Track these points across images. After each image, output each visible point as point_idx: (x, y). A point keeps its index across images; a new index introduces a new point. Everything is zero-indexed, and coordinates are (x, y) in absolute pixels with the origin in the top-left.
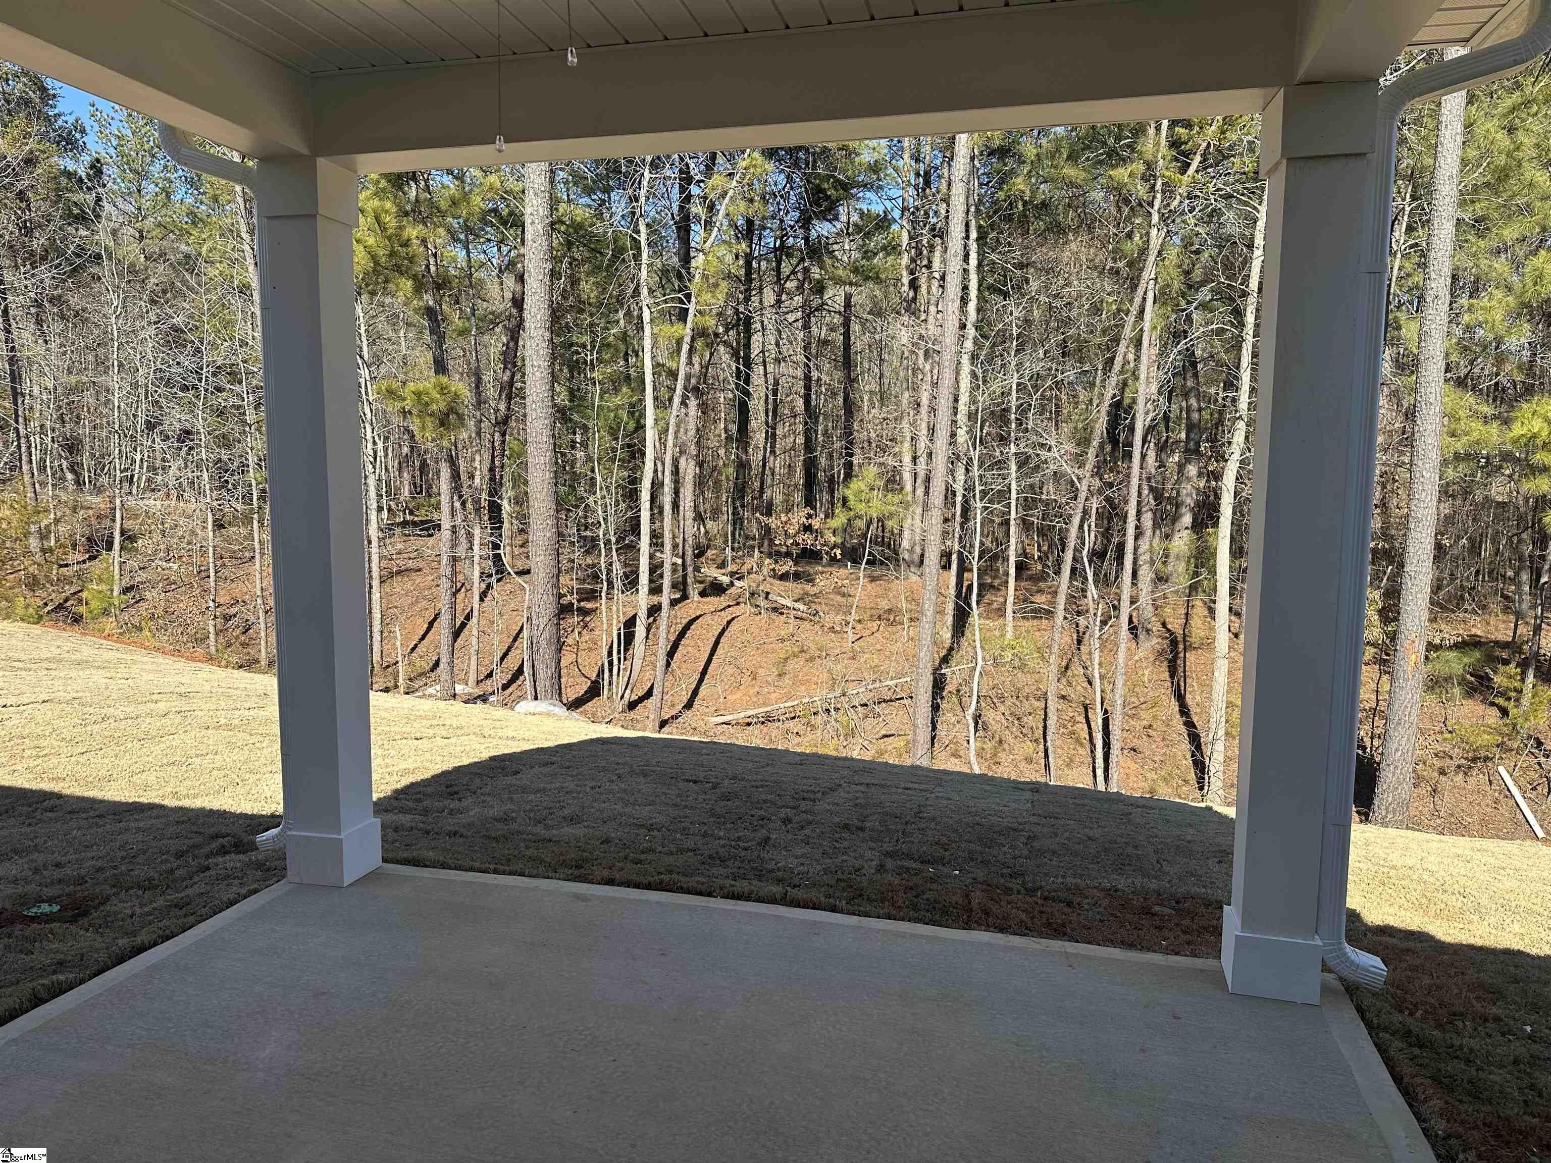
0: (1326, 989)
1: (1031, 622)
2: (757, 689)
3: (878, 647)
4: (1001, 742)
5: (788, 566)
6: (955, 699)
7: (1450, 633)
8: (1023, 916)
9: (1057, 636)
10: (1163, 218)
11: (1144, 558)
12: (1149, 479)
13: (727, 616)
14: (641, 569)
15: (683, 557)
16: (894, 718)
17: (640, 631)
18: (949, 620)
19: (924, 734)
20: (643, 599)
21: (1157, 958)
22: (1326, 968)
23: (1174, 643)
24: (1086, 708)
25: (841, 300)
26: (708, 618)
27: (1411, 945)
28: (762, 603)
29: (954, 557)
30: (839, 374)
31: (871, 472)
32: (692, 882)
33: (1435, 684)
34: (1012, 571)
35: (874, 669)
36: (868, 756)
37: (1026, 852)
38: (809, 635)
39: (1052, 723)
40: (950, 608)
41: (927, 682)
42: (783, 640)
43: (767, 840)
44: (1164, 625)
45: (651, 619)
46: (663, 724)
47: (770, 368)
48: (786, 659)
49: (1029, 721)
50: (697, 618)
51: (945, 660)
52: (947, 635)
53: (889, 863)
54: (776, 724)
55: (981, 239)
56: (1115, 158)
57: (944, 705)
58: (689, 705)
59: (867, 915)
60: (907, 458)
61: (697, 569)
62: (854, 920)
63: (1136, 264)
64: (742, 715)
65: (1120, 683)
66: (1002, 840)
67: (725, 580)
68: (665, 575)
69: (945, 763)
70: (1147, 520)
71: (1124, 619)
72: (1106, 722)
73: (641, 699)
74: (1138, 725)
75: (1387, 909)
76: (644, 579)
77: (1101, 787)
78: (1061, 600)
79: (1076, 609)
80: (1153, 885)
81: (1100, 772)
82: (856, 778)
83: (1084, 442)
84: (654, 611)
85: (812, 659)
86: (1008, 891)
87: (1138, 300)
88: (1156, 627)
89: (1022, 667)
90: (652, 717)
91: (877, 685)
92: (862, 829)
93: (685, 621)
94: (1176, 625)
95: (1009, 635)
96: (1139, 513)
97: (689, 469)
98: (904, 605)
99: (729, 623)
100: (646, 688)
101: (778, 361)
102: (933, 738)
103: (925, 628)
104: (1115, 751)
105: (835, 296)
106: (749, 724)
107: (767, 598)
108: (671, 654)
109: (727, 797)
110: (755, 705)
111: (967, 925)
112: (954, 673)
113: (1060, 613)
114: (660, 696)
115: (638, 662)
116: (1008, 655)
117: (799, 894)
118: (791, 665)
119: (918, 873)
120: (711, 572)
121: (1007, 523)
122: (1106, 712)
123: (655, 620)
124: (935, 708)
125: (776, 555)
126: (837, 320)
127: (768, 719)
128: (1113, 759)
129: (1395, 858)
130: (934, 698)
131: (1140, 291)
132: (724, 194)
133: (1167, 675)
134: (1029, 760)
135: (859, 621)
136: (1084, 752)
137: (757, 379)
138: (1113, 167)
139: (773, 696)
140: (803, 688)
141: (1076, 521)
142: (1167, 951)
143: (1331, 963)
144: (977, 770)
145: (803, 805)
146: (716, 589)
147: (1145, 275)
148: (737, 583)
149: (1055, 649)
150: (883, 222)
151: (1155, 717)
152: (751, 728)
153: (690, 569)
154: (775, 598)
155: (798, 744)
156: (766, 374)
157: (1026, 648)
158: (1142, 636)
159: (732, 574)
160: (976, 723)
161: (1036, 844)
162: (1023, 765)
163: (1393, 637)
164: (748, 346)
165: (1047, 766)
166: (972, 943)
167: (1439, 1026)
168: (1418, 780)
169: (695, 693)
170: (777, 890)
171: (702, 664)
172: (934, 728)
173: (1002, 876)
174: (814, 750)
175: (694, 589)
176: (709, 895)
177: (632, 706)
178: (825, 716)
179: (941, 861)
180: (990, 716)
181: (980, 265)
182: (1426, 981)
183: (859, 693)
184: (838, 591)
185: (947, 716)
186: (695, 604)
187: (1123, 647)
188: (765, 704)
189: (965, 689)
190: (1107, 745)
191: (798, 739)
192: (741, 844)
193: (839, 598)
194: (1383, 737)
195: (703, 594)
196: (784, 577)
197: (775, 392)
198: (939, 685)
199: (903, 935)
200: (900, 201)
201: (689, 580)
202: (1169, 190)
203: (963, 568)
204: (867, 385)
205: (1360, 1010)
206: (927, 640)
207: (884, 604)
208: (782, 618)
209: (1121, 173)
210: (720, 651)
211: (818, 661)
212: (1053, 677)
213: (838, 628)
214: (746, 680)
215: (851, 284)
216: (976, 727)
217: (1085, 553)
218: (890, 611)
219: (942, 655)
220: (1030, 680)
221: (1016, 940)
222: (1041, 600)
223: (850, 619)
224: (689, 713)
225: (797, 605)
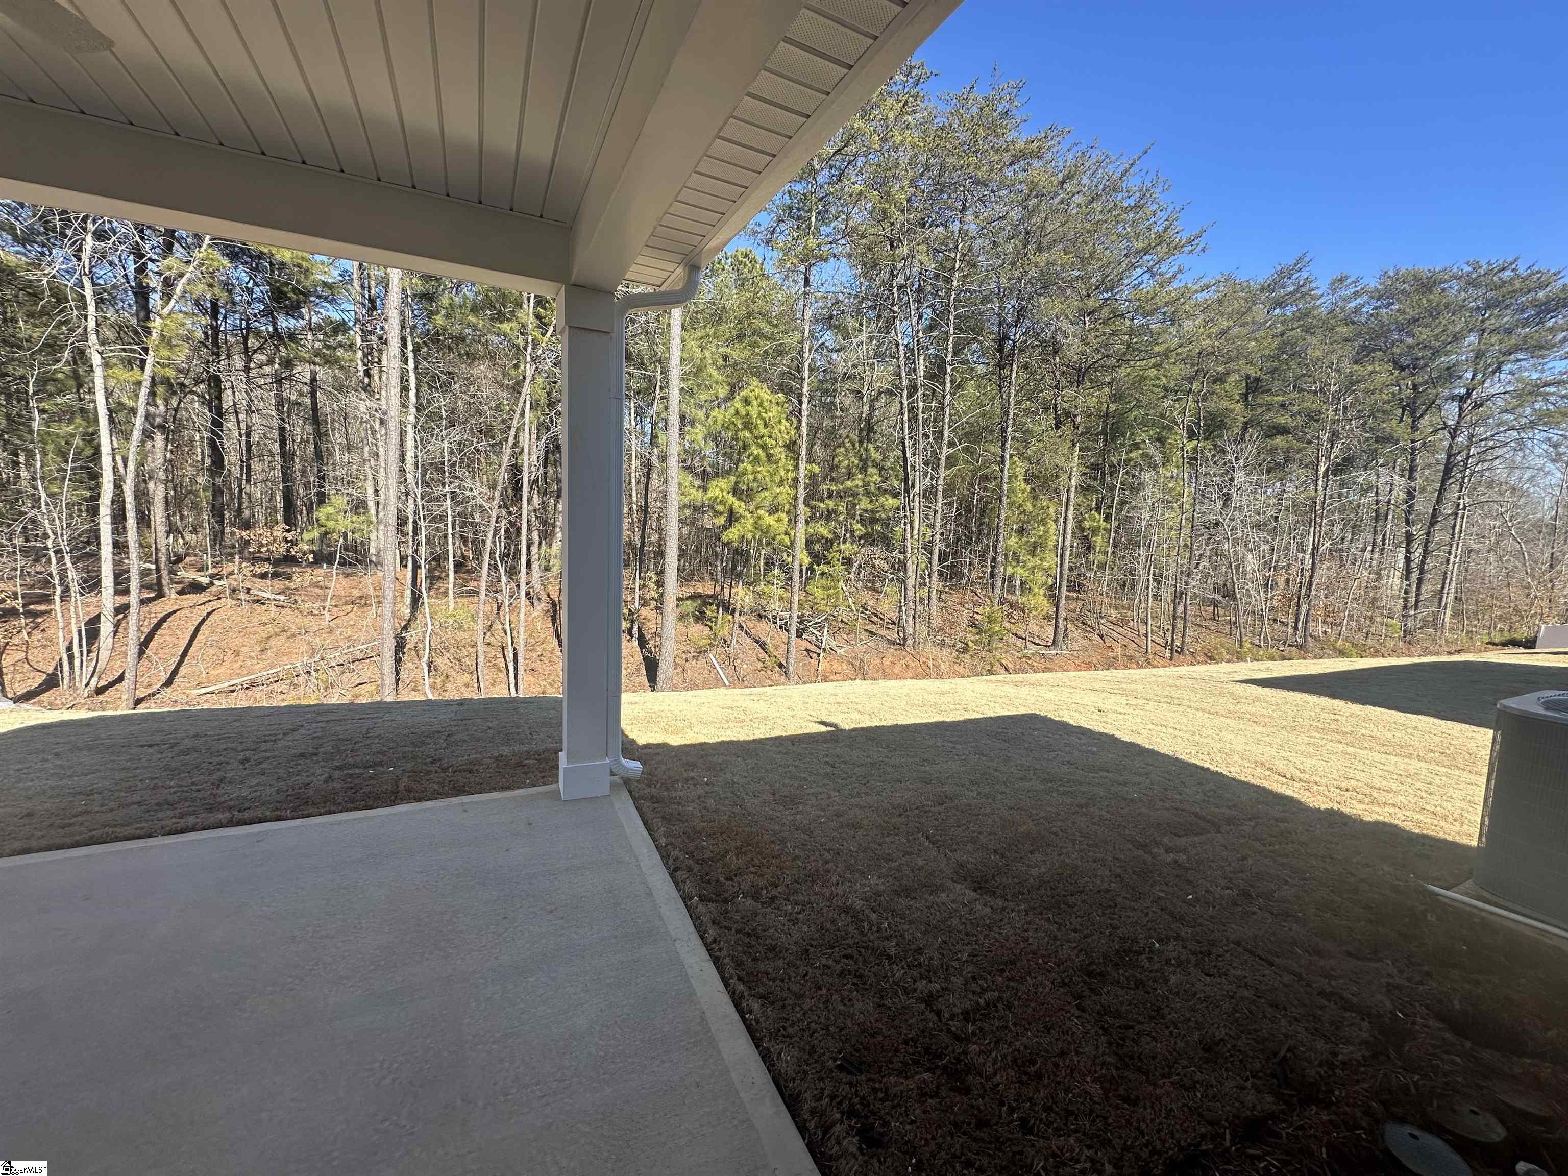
0: (613, 785)
1: (466, 600)
2: (240, 663)
3: (352, 623)
4: (447, 677)
5: (267, 568)
6: (413, 653)
7: (688, 591)
8: (436, 787)
9: (482, 607)
10: (533, 360)
11: (534, 557)
12: (535, 511)
13: (208, 608)
14: (103, 574)
15: (157, 562)
16: (366, 671)
17: (106, 627)
18: (408, 600)
19: (390, 679)
20: (108, 598)
21: (522, 792)
22: (612, 774)
23: (554, 605)
24: (503, 648)
25: (308, 375)
26: (187, 612)
27: (658, 751)
28: (243, 596)
29: (410, 559)
30: (309, 428)
31: (339, 501)
32: (130, 830)
33: (682, 617)
34: (452, 567)
35: (349, 638)
36: (345, 700)
37: (444, 745)
38: (289, 618)
39: (481, 660)
40: (408, 593)
41: (391, 644)
42: (264, 624)
43: (221, 780)
44: (548, 595)
45: (121, 616)
46: (138, 702)
47: (242, 416)
48: (268, 638)
49: (466, 661)
50: (175, 612)
51: (405, 628)
52: (407, 612)
53: (337, 774)
54: (261, 688)
55: (416, 350)
56: (501, 317)
57: (405, 658)
58: (169, 683)
59: (309, 816)
60: (370, 491)
61: (172, 572)
62: (298, 822)
63: (519, 384)
64: (226, 684)
65: (522, 630)
66: (429, 740)
67: (205, 580)
68: (132, 579)
69: (407, 696)
70: (535, 536)
71: (523, 593)
72: (515, 656)
73: (112, 684)
74: (535, 655)
75: (649, 734)
76: (108, 581)
77: (513, 694)
78: (483, 584)
79: (494, 588)
80: (524, 748)
81: (512, 686)
82: (318, 719)
83: (493, 487)
84: (122, 610)
85: (293, 636)
86: (428, 773)
87: (520, 405)
88: (544, 597)
89: (461, 627)
90: (124, 697)
91: (352, 649)
92: (316, 754)
93: (160, 616)
94: (555, 596)
95: (452, 607)
96: (529, 530)
97: (157, 492)
98: (371, 592)
99: (209, 614)
100: (117, 675)
101: (249, 411)
102: (397, 681)
103: (387, 609)
104: (521, 672)
105: (303, 372)
106: (233, 691)
107: (248, 593)
108: (144, 645)
109: (187, 752)
110: (239, 675)
111: (393, 803)
112: (411, 637)
113: (483, 592)
114: (133, 679)
115: (104, 655)
116: (451, 621)
117: (246, 815)
118: (273, 642)
119: (359, 776)
120: (188, 575)
121: (446, 537)
122: (515, 649)
123: (125, 617)
124: (398, 661)
125: (255, 559)
126: (306, 389)
127: (253, 684)
128: (520, 677)
129: (656, 708)
130: (396, 653)
131: (522, 400)
132: (181, 275)
133: (550, 625)
134: (467, 685)
135: (336, 606)
136: (502, 675)
137: (230, 424)
138: (501, 322)
139: (257, 667)
140: (285, 658)
141: (490, 535)
142: (526, 786)
143: (615, 771)
144: (431, 697)
145: (264, 746)
146: (196, 588)
147: (524, 390)
148: (216, 582)
149: (481, 615)
150: (340, 327)
151: (544, 650)
152: (235, 694)
153: (164, 573)
154: (256, 592)
155: (283, 700)
156: (238, 422)
157: (462, 615)
158: (536, 602)
159: (212, 576)
160: (430, 667)
161: (452, 739)
162: (463, 689)
163: (662, 595)
164: (219, 398)
165: (479, 688)
166: (395, 815)
167: (667, 789)
168: (676, 665)
169: (175, 672)
170: (222, 816)
171: (182, 649)
172: (397, 673)
173: (425, 764)
174: (298, 702)
175: (170, 589)
176: (150, 836)
177: (100, 691)
178: (306, 677)
179: (381, 764)
180: (439, 661)
181: (416, 368)
182: (664, 767)
183: (334, 657)
184: (316, 585)
185: (408, 664)
186: (171, 600)
187: (523, 611)
188: (249, 674)
189: (420, 645)
190: (516, 669)
191: (283, 696)
192: (194, 788)
193: (317, 590)
194: (660, 646)
195: (181, 593)
196: (263, 576)
197: (248, 435)
198: (400, 646)
199: (339, 823)
200: (353, 313)
201: (164, 582)
202: (535, 344)
203: (416, 567)
204: (337, 438)
205: (630, 792)
206: (388, 614)
207: (356, 593)
208: (264, 607)
209: (506, 327)
210: (200, 637)
211: (299, 637)
212: (481, 633)
213: (316, 612)
214: (229, 657)
215: (315, 364)
216: (429, 671)
217: (497, 555)
218: (361, 598)
219: (403, 625)
220: (466, 635)
221: (428, 804)
222: (472, 584)
223: (327, 604)
224: (169, 690)
225: (277, 597)
